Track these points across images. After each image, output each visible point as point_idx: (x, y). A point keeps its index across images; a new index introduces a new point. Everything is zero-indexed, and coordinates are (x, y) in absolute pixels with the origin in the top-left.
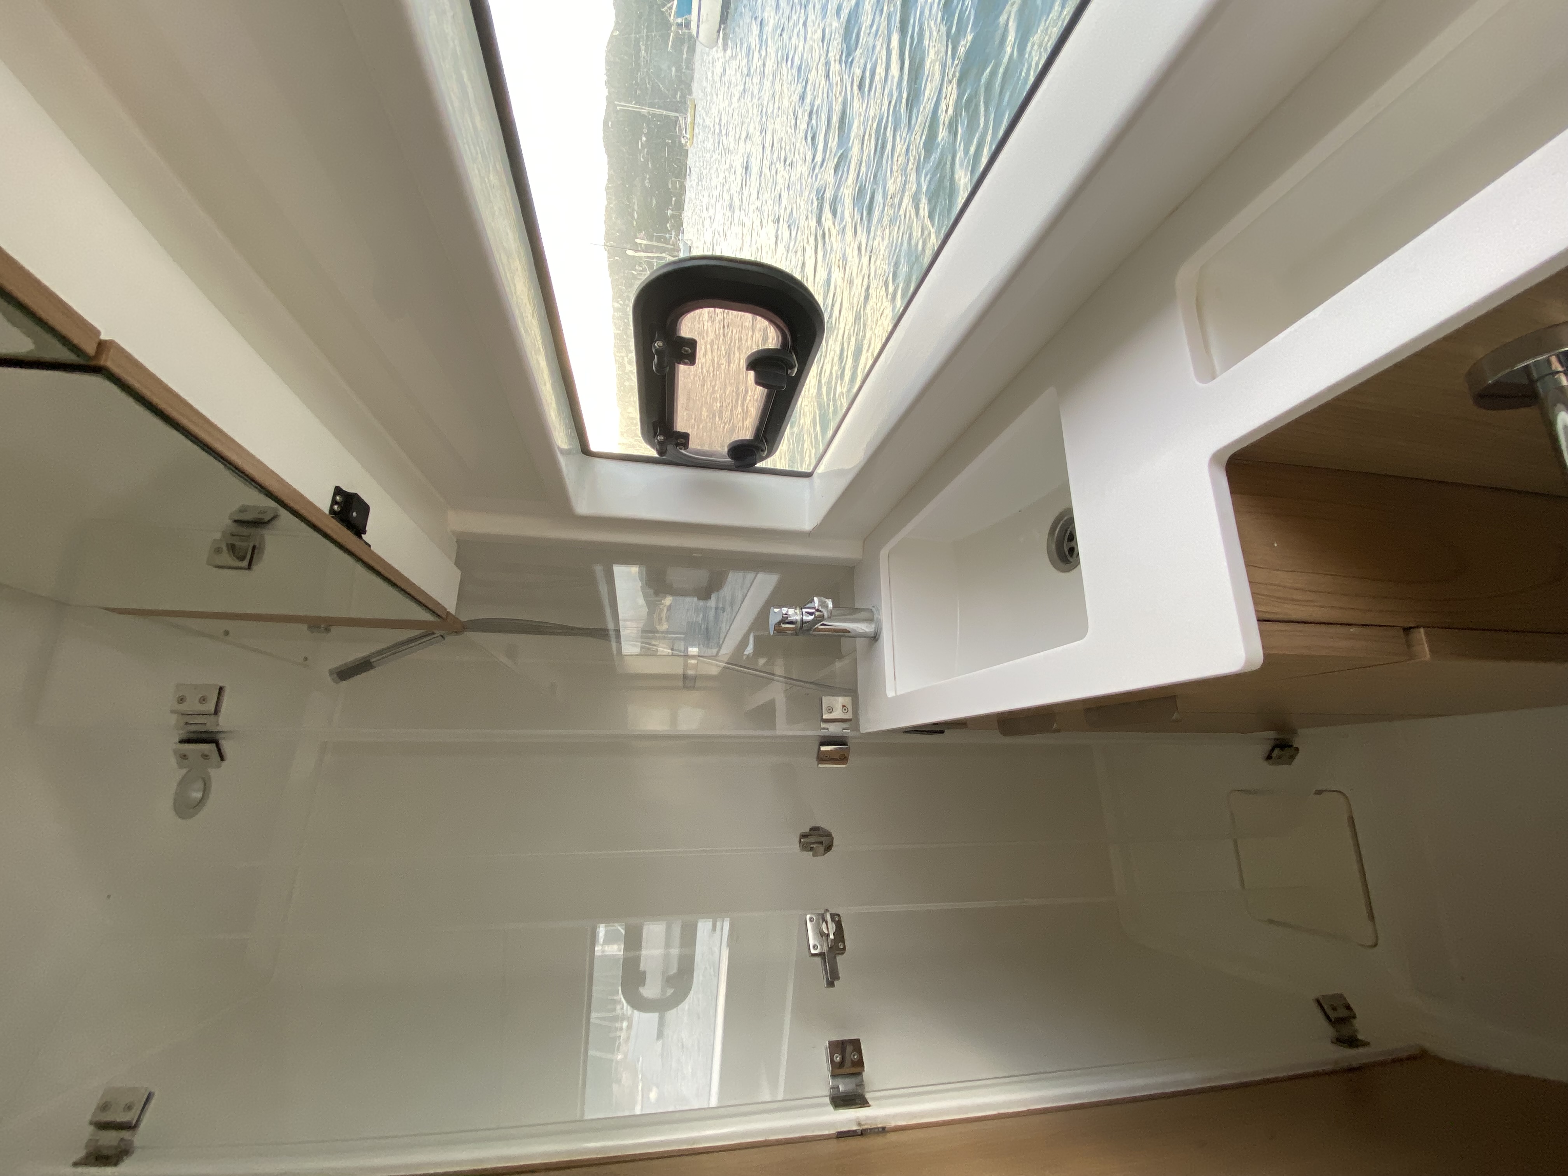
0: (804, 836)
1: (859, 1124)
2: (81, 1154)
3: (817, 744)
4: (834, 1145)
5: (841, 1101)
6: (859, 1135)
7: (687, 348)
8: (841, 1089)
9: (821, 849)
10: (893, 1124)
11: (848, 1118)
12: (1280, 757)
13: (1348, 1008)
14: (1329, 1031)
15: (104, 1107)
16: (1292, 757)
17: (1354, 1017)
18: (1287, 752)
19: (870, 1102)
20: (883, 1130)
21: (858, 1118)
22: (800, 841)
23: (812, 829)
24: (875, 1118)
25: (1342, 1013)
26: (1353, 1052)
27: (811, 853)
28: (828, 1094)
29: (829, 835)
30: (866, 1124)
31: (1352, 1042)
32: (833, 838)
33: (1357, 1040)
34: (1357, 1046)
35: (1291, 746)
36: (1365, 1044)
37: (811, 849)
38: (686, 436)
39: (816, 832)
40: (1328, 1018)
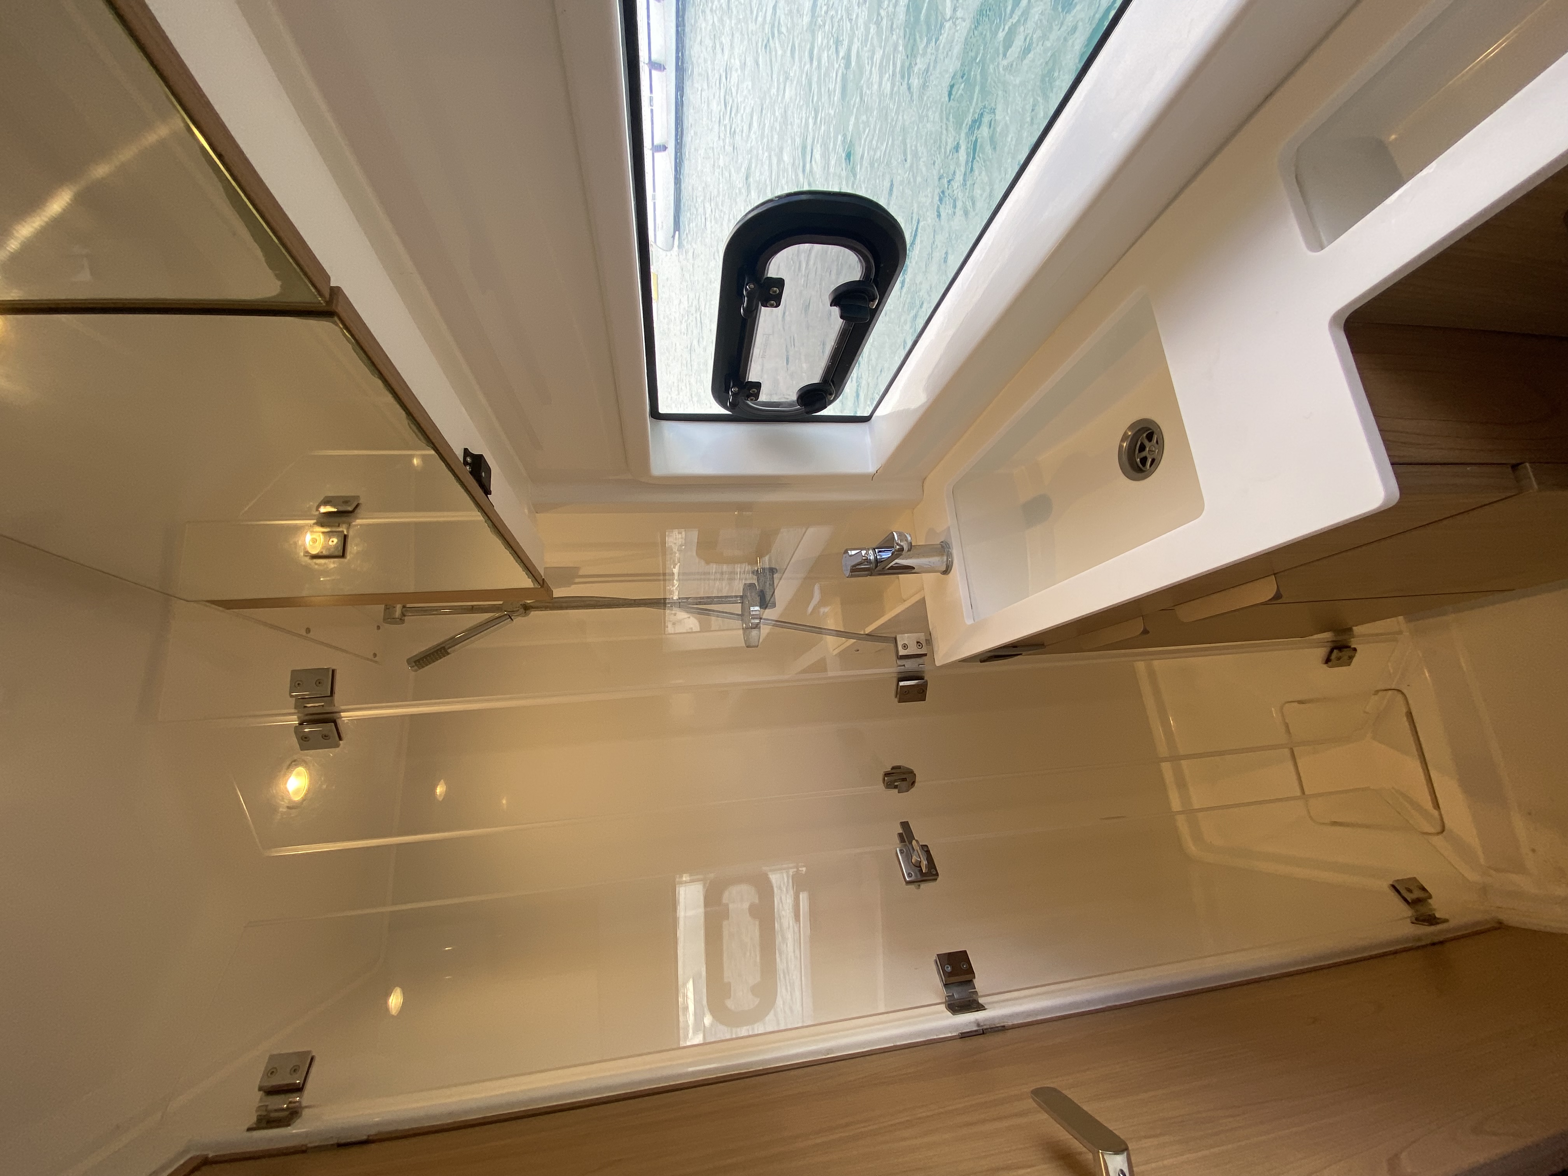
0: (887, 774)
1: (978, 1025)
2: (252, 1120)
3: (895, 680)
4: (959, 1044)
5: (956, 1007)
6: (981, 1034)
7: (775, 289)
8: (956, 996)
9: (904, 785)
10: (1010, 1023)
11: (968, 1020)
12: (1339, 659)
13: (1423, 889)
14: (1407, 912)
15: (271, 1072)
16: (1351, 658)
17: (1430, 897)
18: (1346, 653)
19: (986, 1007)
20: (1003, 1029)
21: (977, 1020)
22: (884, 779)
23: (893, 768)
24: (993, 1018)
25: (1417, 894)
26: (1432, 929)
27: (896, 791)
28: (944, 1000)
29: (911, 772)
30: (985, 1025)
31: (1431, 920)
32: (915, 775)
33: (1435, 918)
34: (1438, 923)
35: (1349, 647)
36: (1446, 921)
37: (896, 787)
38: (758, 385)
39: (898, 771)
40: (1405, 900)
